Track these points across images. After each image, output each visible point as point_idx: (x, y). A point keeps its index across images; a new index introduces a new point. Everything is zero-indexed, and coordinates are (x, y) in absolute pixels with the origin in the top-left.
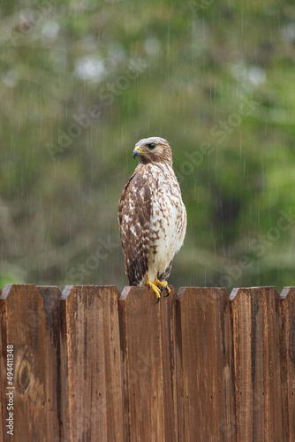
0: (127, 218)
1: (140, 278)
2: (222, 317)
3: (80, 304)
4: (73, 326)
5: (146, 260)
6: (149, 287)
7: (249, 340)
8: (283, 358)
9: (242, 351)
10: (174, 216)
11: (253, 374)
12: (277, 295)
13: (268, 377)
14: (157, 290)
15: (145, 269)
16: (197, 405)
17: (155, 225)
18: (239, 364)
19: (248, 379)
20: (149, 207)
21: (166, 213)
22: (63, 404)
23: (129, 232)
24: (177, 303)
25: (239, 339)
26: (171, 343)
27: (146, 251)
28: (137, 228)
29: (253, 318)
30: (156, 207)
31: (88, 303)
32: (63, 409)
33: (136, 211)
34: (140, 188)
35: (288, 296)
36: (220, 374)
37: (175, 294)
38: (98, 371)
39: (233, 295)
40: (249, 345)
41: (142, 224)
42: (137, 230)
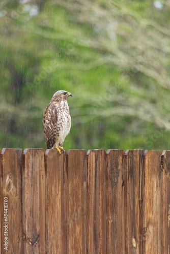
0: (47, 121)
1: (52, 146)
2: (84, 162)
3: (31, 156)
4: (28, 165)
5: (55, 138)
6: (56, 149)
7: (94, 171)
8: (107, 179)
9: (91, 176)
10: (66, 121)
11: (95, 185)
12: (105, 152)
13: (101, 187)
14: (59, 150)
15: (54, 142)
16: (73, 197)
17: (59, 125)
18: (90, 181)
19: (93, 188)
20: (57, 117)
21: (63, 120)
22: (23, 196)
23: (48, 127)
24: (67, 156)
25: (90, 171)
26: (64, 172)
27: (55, 135)
28: (51, 125)
29: (96, 162)
30: (59, 117)
31: (34, 156)
32: (23, 198)
33: (51, 119)
34: (53, 109)
35: (110, 153)
36: (82, 185)
37: (66, 152)
38: (37, 183)
39: (88, 152)
40: (94, 173)
41: (54, 124)
42: (51, 126)
